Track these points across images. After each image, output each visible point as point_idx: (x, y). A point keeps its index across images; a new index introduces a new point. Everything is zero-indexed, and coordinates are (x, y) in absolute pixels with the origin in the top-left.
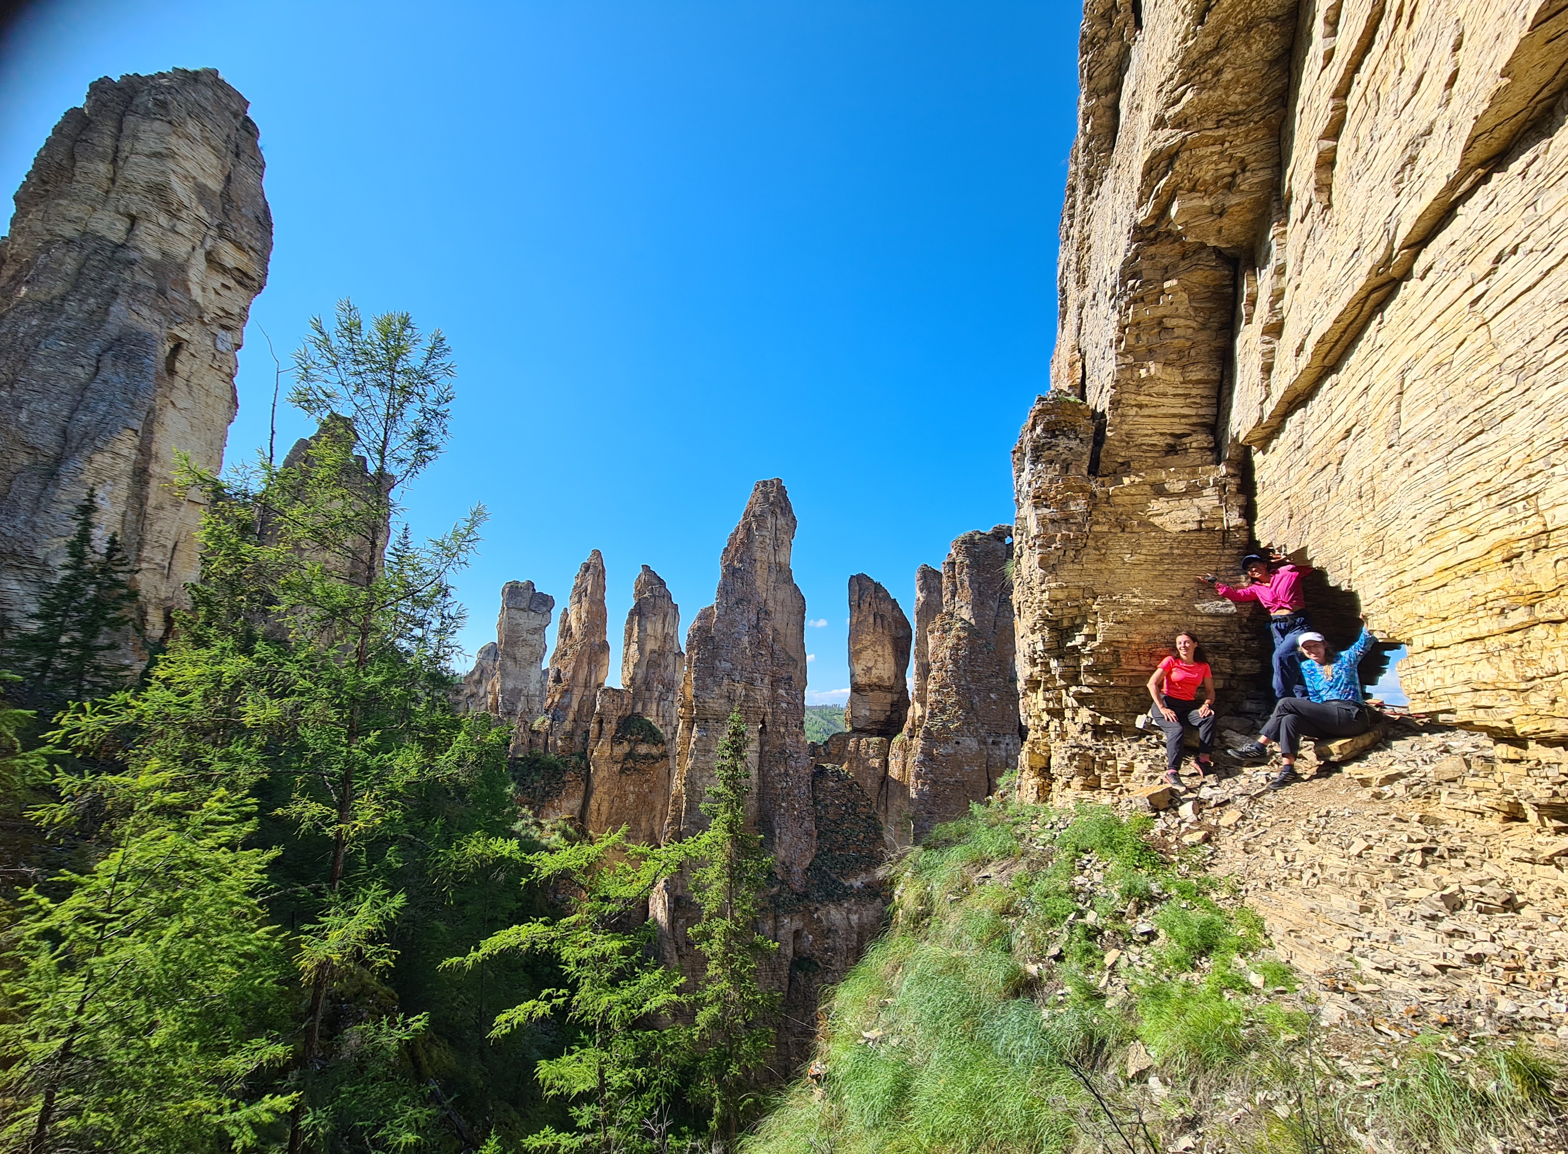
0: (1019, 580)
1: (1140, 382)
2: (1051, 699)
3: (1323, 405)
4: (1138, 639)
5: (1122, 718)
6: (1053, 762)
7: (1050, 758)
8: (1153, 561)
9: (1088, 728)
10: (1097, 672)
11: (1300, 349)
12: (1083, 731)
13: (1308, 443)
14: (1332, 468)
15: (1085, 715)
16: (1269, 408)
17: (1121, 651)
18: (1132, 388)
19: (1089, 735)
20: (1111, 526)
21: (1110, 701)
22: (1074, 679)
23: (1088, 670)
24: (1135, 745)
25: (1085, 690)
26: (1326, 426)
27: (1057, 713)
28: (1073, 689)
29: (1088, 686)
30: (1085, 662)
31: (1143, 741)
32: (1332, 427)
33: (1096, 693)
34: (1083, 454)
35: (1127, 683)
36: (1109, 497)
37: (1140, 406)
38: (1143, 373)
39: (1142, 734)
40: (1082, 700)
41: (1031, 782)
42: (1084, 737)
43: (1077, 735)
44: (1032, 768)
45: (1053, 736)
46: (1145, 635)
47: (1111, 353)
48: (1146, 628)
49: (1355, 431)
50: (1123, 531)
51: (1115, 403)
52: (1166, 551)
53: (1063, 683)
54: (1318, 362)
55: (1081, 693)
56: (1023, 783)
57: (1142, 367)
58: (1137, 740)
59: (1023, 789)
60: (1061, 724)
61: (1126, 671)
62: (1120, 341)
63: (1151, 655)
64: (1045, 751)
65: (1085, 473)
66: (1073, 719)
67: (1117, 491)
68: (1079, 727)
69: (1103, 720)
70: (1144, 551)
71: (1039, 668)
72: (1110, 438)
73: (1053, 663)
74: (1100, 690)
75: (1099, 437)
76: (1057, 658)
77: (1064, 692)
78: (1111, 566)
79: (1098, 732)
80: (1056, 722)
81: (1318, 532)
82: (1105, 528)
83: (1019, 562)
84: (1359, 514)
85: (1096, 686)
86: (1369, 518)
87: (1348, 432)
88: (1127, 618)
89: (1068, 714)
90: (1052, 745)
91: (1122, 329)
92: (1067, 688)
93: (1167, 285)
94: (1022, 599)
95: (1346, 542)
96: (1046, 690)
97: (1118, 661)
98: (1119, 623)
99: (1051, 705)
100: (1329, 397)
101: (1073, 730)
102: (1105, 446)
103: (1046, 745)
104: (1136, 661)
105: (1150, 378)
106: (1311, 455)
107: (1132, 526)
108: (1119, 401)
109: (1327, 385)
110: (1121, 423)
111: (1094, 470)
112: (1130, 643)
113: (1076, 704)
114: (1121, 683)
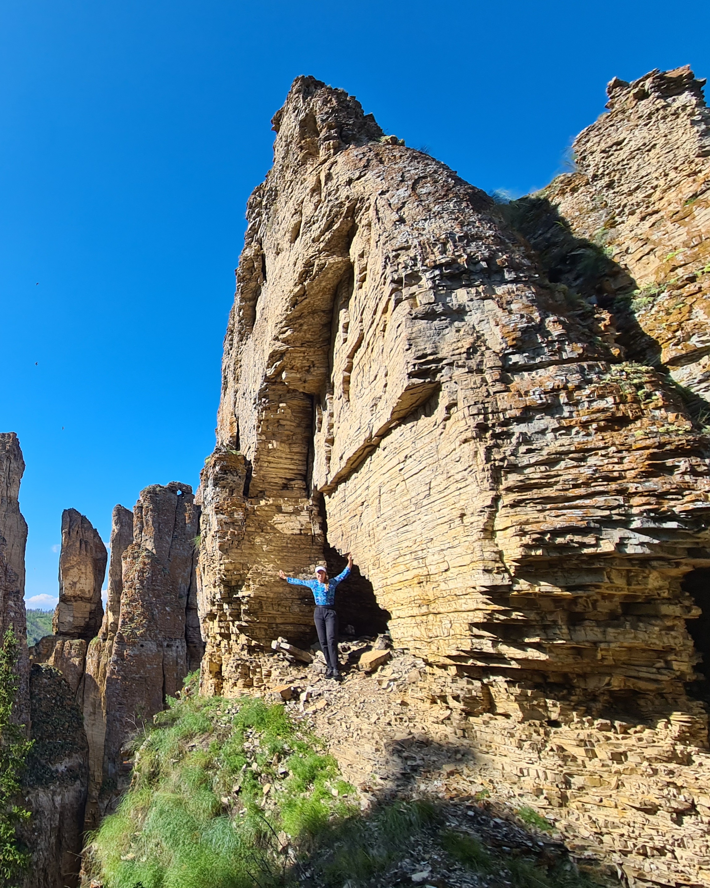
0: (205, 551)
1: (269, 451)
2: (223, 627)
3: (353, 485)
4: (272, 595)
5: (264, 641)
6: (224, 668)
7: (221, 665)
8: (278, 550)
9: (245, 647)
10: (250, 613)
11: (341, 458)
12: (242, 649)
13: (349, 501)
14: (358, 517)
15: (243, 639)
16: (330, 479)
17: (263, 602)
18: (265, 453)
19: (245, 652)
20: (256, 528)
21: (257, 631)
22: (236, 616)
23: (245, 612)
24: (271, 659)
25: (244, 624)
26: (354, 496)
27: (226, 636)
28: (237, 623)
29: (246, 622)
30: (243, 607)
31: (276, 656)
32: (357, 498)
33: (250, 626)
34: (240, 484)
35: (266, 621)
36: (255, 511)
37: (270, 462)
38: (270, 446)
39: (275, 652)
40: (242, 629)
41: (211, 681)
42: (243, 653)
43: (239, 651)
44: (211, 672)
45: (223, 650)
46: (275, 593)
47: (254, 432)
48: (276, 589)
49: (365, 504)
50: (262, 532)
51: (257, 460)
52: (285, 545)
53: (231, 619)
54: (349, 465)
55: (241, 625)
56: (205, 682)
57: (270, 443)
58: (272, 656)
59: (204, 686)
60: (229, 644)
61: (266, 614)
62: (259, 427)
63: (279, 605)
64: (219, 661)
65: (241, 494)
66: (236, 641)
67: (259, 508)
68: (240, 647)
69: (254, 643)
70: (273, 544)
71: (216, 607)
72: (254, 478)
73: (226, 606)
74: (252, 625)
75: (249, 477)
76: (228, 603)
77: (231, 623)
78: (257, 552)
79: (251, 650)
80: (225, 642)
81: (354, 546)
82: (253, 529)
83: (204, 540)
84: (369, 544)
85: (249, 621)
86: (373, 547)
87: (363, 503)
88: (266, 583)
89: (233, 637)
90: (223, 657)
91: (260, 421)
92: (233, 622)
93: (281, 405)
94: (207, 563)
95: (366, 556)
96: (220, 621)
97: (261, 607)
98: (262, 585)
99: (223, 631)
100: (355, 482)
101: (236, 648)
102: (252, 482)
103: (219, 656)
104: (271, 608)
105: (274, 449)
106: (349, 507)
107: (267, 529)
108: (259, 459)
109: (353, 476)
110: (260, 470)
111: (246, 493)
112: (267, 598)
113: (238, 632)
114: (263, 621)
